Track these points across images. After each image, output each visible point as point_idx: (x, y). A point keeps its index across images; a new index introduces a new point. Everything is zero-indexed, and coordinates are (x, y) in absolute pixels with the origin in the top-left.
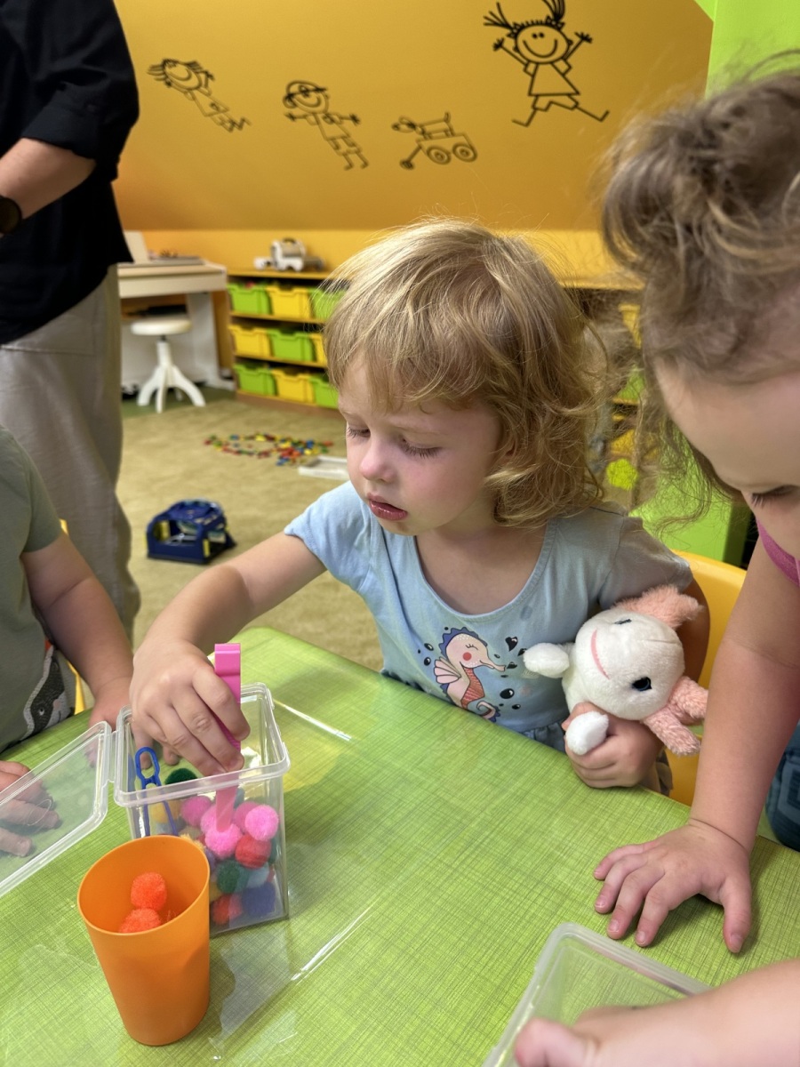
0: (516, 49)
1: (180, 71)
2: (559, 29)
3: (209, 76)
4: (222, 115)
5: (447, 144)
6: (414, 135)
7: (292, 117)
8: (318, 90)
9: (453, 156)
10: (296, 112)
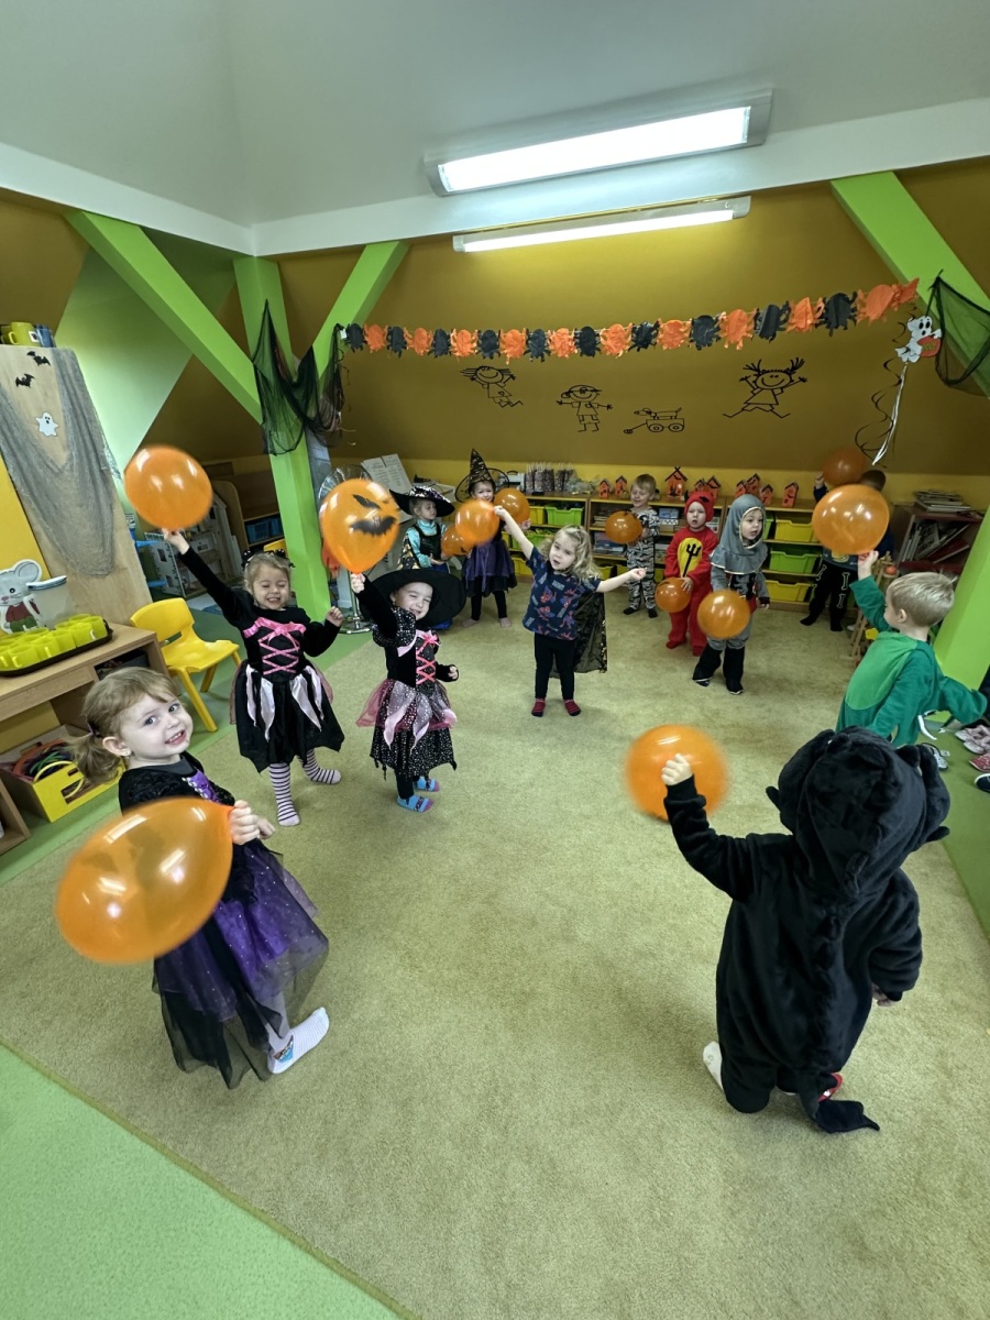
0: (755, 382)
1: (493, 372)
2: (790, 375)
3: (513, 377)
4: (505, 399)
5: (666, 423)
6: (648, 417)
7: (561, 403)
8: (595, 390)
9: (666, 430)
10: (564, 401)
